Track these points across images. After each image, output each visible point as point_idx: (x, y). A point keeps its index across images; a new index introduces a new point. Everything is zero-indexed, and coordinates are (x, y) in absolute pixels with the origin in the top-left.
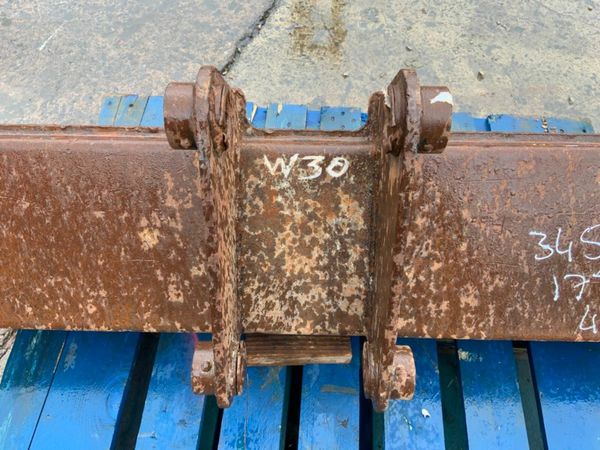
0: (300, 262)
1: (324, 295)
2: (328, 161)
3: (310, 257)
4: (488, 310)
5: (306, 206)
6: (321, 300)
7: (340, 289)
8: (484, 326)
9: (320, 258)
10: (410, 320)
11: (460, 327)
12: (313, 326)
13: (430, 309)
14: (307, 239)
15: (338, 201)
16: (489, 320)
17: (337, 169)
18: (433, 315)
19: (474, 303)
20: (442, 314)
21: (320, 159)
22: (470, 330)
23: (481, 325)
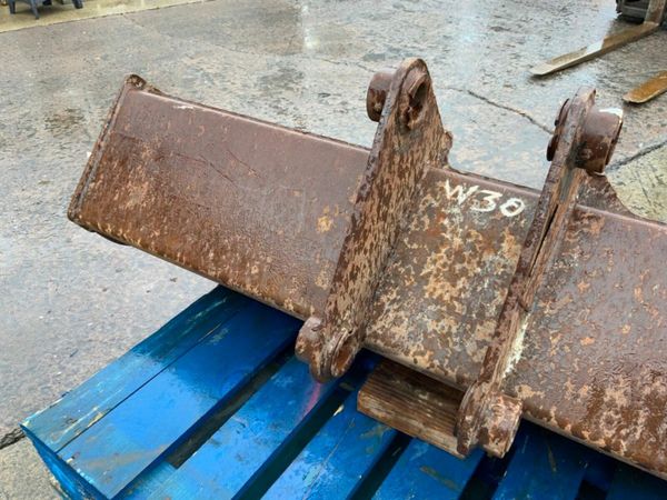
0: (442, 287)
1: (454, 330)
2: (504, 199)
3: (454, 286)
4: (637, 416)
5: (469, 235)
6: (449, 334)
7: (472, 330)
8: (628, 434)
9: (463, 290)
10: (539, 393)
11: (597, 424)
12: (431, 359)
13: (567, 388)
14: (458, 267)
15: (501, 240)
16: (635, 430)
17: (512, 209)
18: (568, 397)
19: (622, 401)
20: (579, 400)
21: (498, 195)
22: (609, 433)
23: (623, 432)
